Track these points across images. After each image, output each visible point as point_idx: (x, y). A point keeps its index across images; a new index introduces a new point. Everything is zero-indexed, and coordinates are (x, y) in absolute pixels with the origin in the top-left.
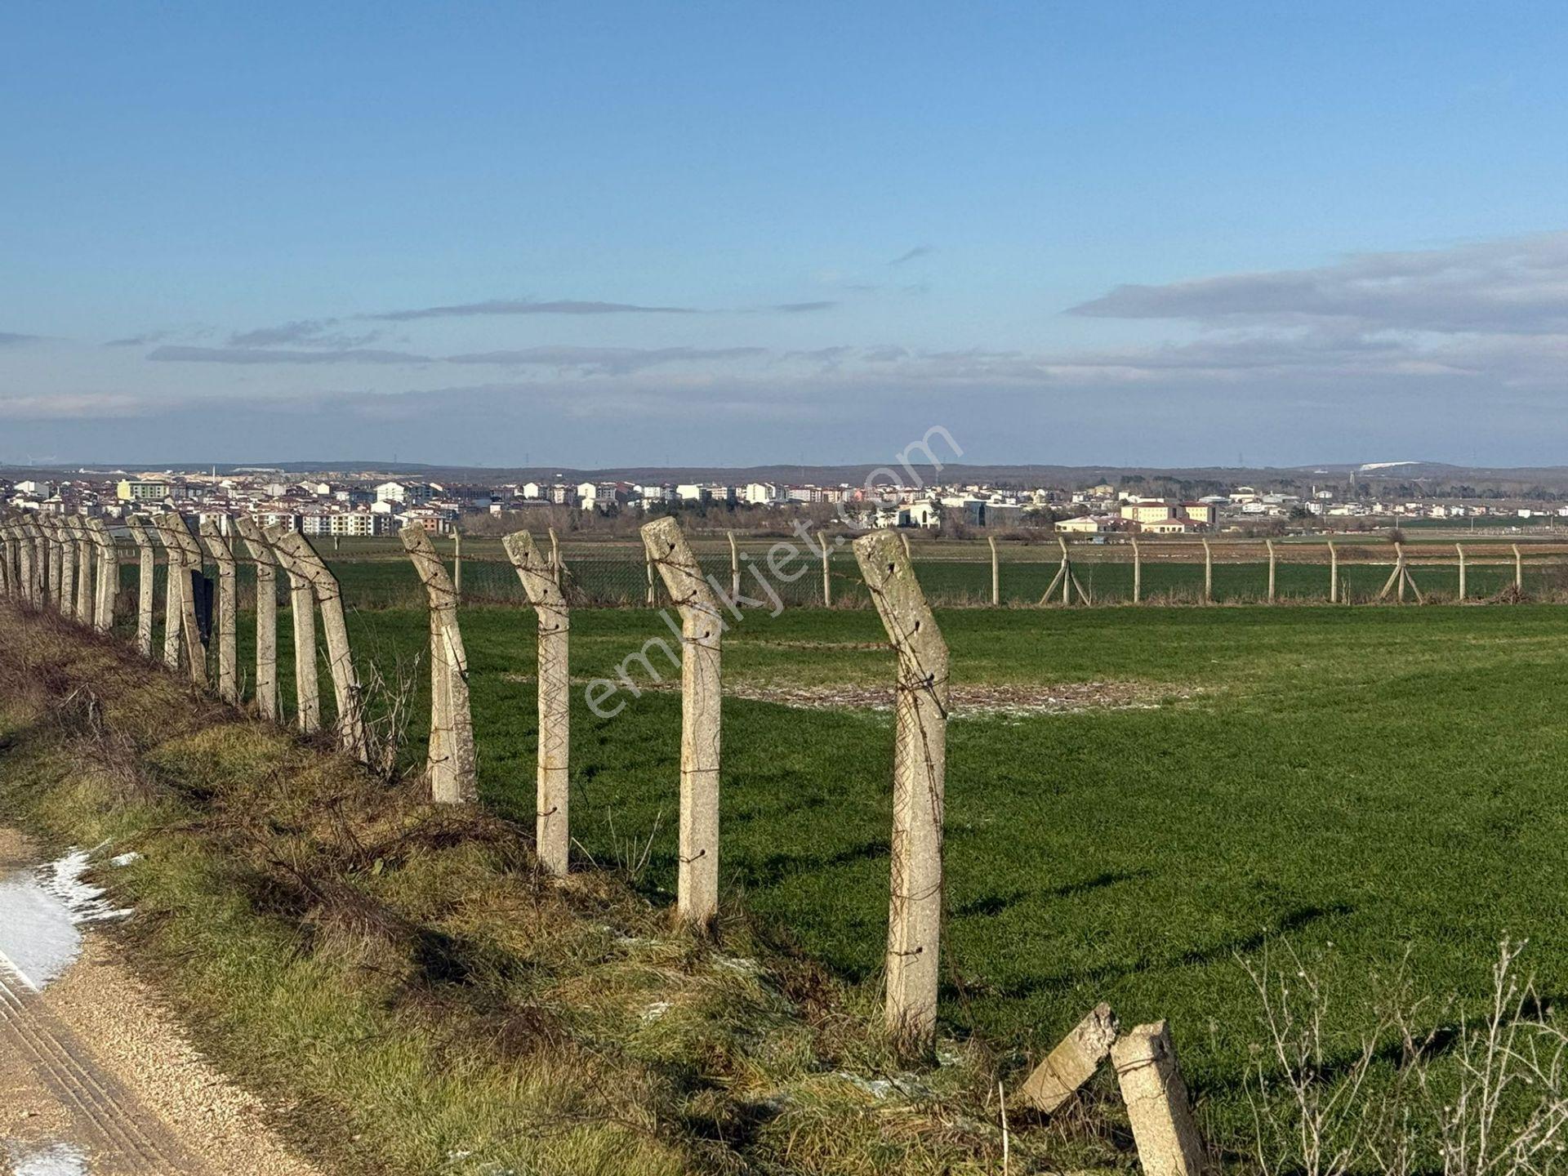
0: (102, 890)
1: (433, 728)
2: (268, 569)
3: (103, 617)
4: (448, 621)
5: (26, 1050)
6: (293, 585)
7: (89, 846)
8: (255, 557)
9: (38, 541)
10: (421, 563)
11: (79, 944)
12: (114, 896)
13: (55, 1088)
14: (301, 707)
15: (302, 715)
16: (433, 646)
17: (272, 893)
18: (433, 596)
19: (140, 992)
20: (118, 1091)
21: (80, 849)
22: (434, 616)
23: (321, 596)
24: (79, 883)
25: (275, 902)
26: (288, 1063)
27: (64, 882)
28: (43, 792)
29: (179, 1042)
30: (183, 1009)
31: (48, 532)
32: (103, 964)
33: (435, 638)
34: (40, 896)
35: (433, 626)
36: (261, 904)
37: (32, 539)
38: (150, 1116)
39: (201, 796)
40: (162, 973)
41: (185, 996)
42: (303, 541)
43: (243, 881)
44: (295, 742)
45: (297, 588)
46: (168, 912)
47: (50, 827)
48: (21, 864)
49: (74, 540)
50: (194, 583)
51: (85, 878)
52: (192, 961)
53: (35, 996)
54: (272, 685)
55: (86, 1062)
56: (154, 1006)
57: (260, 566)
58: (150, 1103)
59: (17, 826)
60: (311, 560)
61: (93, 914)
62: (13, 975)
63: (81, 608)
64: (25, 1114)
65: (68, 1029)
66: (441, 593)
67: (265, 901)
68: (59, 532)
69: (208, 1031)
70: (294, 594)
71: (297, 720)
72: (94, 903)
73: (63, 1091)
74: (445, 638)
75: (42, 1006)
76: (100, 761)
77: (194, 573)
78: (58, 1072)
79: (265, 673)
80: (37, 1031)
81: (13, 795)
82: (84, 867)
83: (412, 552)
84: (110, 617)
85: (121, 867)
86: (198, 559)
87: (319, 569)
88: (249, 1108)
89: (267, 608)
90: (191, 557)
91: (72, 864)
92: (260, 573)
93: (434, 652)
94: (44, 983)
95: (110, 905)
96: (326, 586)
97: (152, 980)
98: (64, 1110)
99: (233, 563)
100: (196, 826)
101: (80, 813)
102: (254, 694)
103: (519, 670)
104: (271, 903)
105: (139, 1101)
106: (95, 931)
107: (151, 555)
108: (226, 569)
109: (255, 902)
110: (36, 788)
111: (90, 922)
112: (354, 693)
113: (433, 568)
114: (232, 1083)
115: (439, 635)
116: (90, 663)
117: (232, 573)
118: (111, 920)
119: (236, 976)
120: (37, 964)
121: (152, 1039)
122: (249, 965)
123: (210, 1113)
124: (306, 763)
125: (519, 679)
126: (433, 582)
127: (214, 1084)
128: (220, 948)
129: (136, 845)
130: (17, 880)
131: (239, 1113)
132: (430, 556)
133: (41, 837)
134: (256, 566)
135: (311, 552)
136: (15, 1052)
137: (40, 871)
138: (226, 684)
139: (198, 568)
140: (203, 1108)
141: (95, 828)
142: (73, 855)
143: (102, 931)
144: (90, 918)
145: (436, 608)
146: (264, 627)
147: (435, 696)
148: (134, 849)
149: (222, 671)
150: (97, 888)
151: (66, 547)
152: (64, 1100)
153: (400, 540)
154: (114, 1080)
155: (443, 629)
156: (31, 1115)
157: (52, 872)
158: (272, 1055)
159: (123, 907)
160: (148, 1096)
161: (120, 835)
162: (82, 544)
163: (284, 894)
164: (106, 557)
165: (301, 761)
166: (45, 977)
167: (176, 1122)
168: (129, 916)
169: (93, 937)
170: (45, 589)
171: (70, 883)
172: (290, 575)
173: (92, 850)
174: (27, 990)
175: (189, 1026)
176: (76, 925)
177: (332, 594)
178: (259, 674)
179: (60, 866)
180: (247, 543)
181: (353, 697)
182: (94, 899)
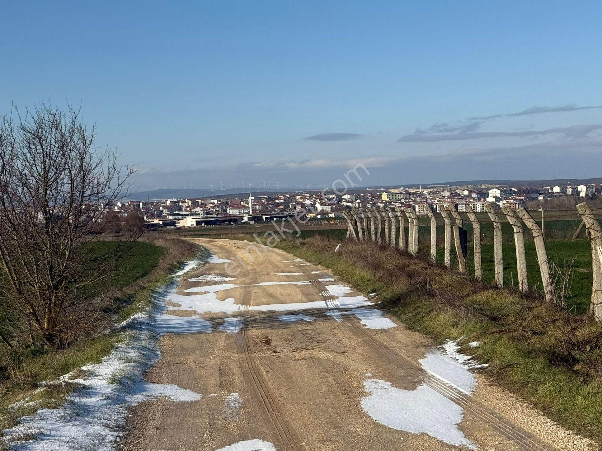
0: (469, 357)
1: (594, 290)
2: (498, 225)
3: (413, 248)
4: (599, 244)
5: (482, 419)
6: (515, 231)
7: (454, 339)
8: (493, 220)
9: (379, 218)
10: (587, 219)
11: (475, 378)
12: (477, 359)
13: (503, 433)
14: (520, 282)
15: (520, 285)
16: (593, 255)
17: (557, 357)
18: (592, 233)
19: (512, 397)
20: (529, 435)
21: (450, 340)
22: (593, 242)
23: (534, 235)
24: (458, 353)
25: (558, 361)
26: (597, 427)
27: (451, 353)
28: (423, 317)
29: (542, 417)
30: (536, 405)
31: (384, 214)
32: (490, 385)
33: (594, 251)
34: (446, 359)
35: (593, 246)
36: (553, 362)
37: (376, 217)
38: (549, 446)
39: (494, 319)
40: (517, 390)
41: (533, 399)
42: (526, 212)
43: (545, 353)
44: (522, 297)
45: (517, 232)
46: (511, 365)
47: (433, 331)
48: (431, 346)
49: (396, 217)
50: (460, 232)
51: (460, 352)
52: (530, 385)
53: (469, 397)
54: (502, 273)
55: (508, 422)
56: (522, 403)
57: (495, 224)
58: (546, 441)
59: (418, 331)
60: (530, 220)
61: (472, 366)
62: (456, 389)
63: (401, 244)
64: (497, 443)
65: (492, 410)
66: (596, 232)
67: (555, 361)
68: (390, 214)
69: (552, 414)
70: (515, 235)
71: (519, 287)
72: (469, 362)
73: (507, 435)
74: (599, 251)
75: (475, 401)
76: (451, 305)
77: (460, 228)
78: (499, 426)
79: (498, 269)
80: (480, 411)
81: (410, 319)
82: (456, 348)
83: (583, 215)
84: (417, 247)
85: (474, 347)
86: (461, 222)
87: (533, 224)
88: (591, 445)
89: (498, 241)
90: (458, 221)
91: (451, 347)
92: (495, 227)
93: (594, 258)
94: (471, 392)
95: (477, 362)
96: (538, 231)
97: (514, 392)
98: (511, 442)
99: (478, 223)
100: (500, 331)
101: (444, 326)
102: (494, 278)
103: (584, 267)
104: (557, 362)
105: (541, 439)
106: (478, 373)
107: (435, 221)
108: (476, 226)
109: (550, 362)
110: (419, 316)
111: (473, 369)
112: (551, 276)
113: (592, 221)
114: (577, 434)
115: (596, 250)
116: (416, 266)
117: (479, 227)
118: (481, 368)
119: (554, 391)
120: (463, 385)
121: (531, 416)
122: (560, 387)
123: (575, 446)
124: (534, 305)
125: (585, 270)
126: (592, 227)
127: (569, 434)
128: (543, 379)
129: (477, 339)
130: (432, 352)
131: (588, 446)
132: (591, 216)
133: (431, 335)
134: (493, 224)
135: (529, 217)
136: (476, 419)
137: (439, 349)
138: (478, 273)
139: (461, 226)
140: (571, 444)
141: (455, 332)
142: (449, 343)
143: (480, 373)
144: (471, 367)
145: (594, 238)
146: (497, 250)
147: (595, 277)
148: (475, 341)
149: (476, 268)
150: (467, 355)
151: (392, 220)
152: (510, 439)
153: (577, 210)
154: (524, 432)
155: (598, 247)
156: (499, 443)
157: (445, 350)
158: (589, 423)
159: (483, 364)
160: (543, 437)
161: (467, 334)
162: (400, 218)
163: (562, 358)
164: (414, 223)
165: (531, 305)
166: (470, 389)
167: (562, 448)
168: (487, 367)
169: (478, 375)
170: (383, 237)
171: (454, 354)
172: (514, 227)
173: (457, 341)
174: (465, 395)
175: (542, 411)
176: (467, 370)
177: (539, 234)
178: (496, 269)
179: (446, 346)
180: (489, 214)
181: (551, 278)
182: (469, 360)
